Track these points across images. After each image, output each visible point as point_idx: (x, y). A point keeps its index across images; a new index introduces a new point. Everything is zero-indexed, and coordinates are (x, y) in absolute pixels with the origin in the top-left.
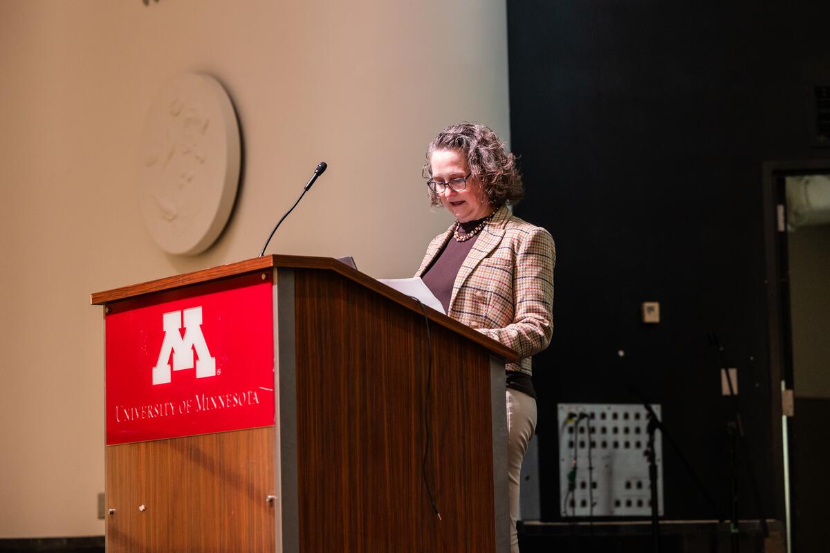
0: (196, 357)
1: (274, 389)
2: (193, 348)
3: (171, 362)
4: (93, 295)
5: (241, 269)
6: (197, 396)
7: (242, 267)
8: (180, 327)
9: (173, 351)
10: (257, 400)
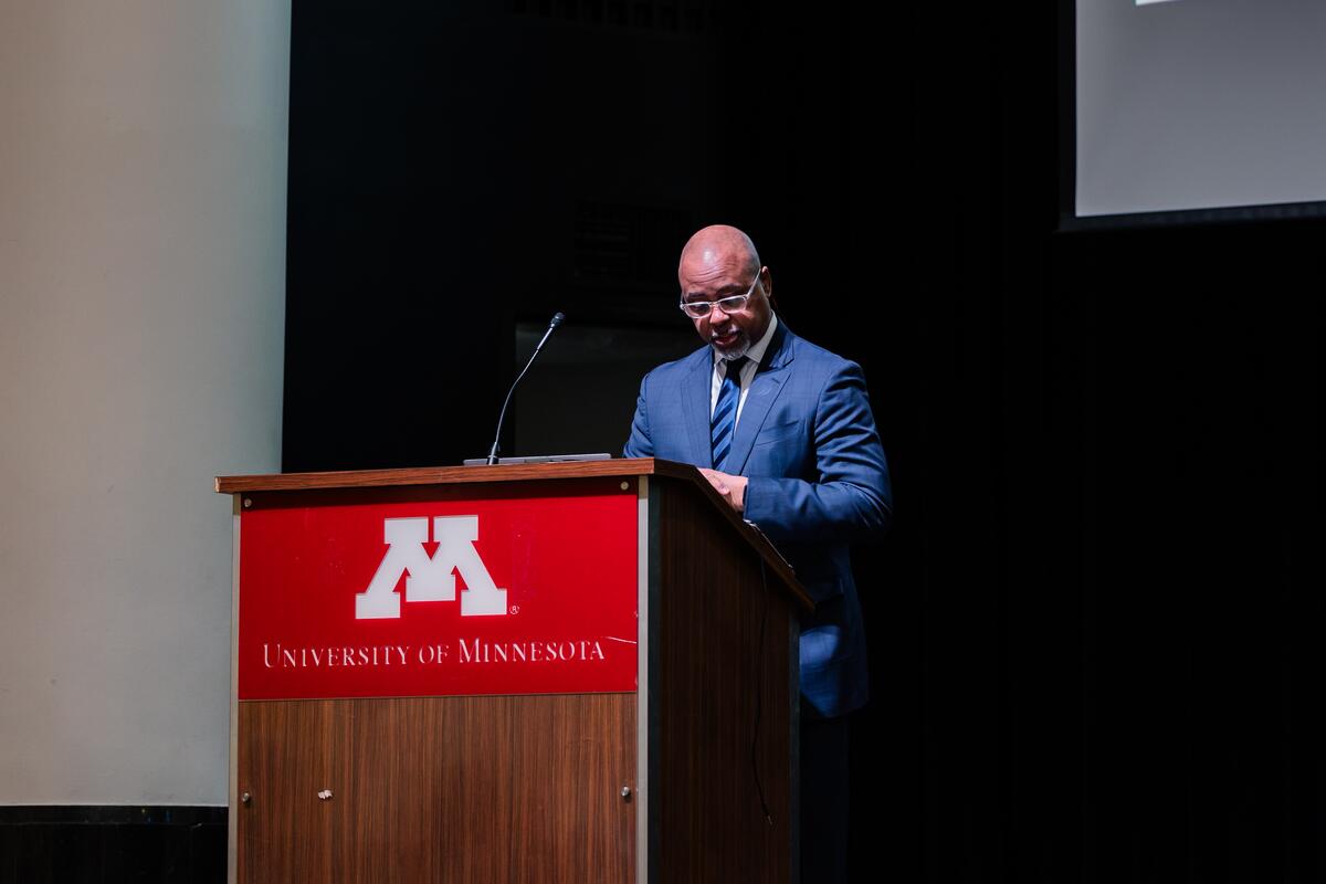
0: (461, 585)
1: (637, 641)
2: (456, 572)
3: (401, 587)
4: (222, 479)
5: (584, 472)
6: (462, 641)
7: (586, 469)
8: (426, 541)
9: (406, 574)
10: (600, 654)
